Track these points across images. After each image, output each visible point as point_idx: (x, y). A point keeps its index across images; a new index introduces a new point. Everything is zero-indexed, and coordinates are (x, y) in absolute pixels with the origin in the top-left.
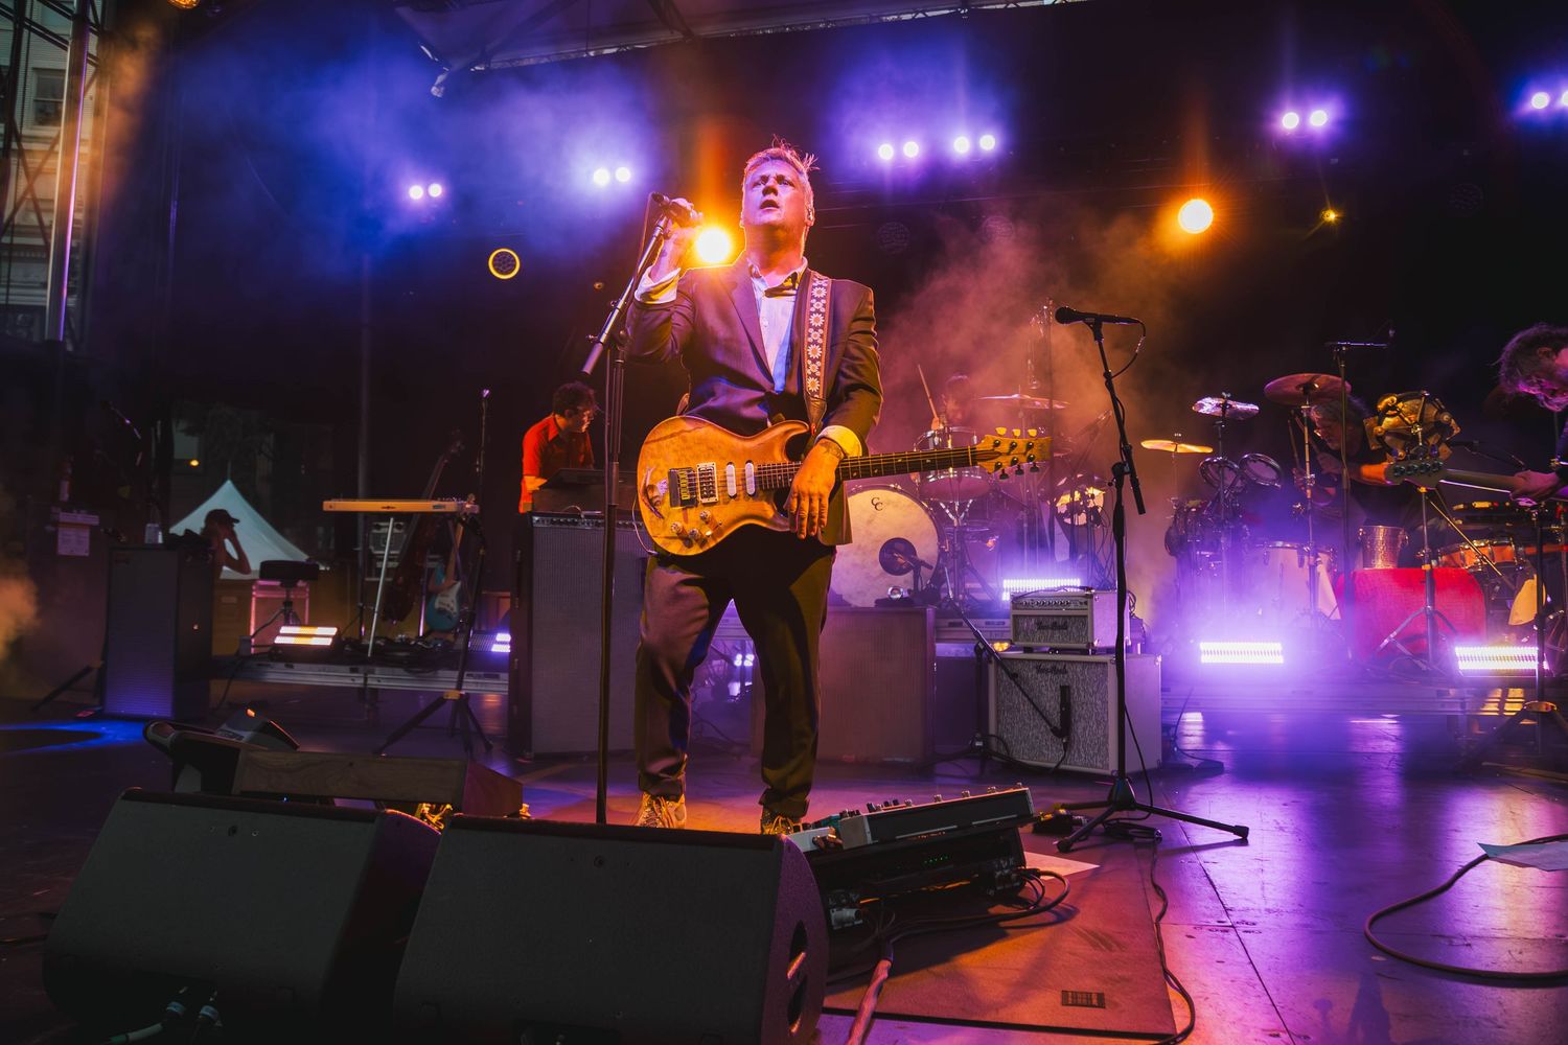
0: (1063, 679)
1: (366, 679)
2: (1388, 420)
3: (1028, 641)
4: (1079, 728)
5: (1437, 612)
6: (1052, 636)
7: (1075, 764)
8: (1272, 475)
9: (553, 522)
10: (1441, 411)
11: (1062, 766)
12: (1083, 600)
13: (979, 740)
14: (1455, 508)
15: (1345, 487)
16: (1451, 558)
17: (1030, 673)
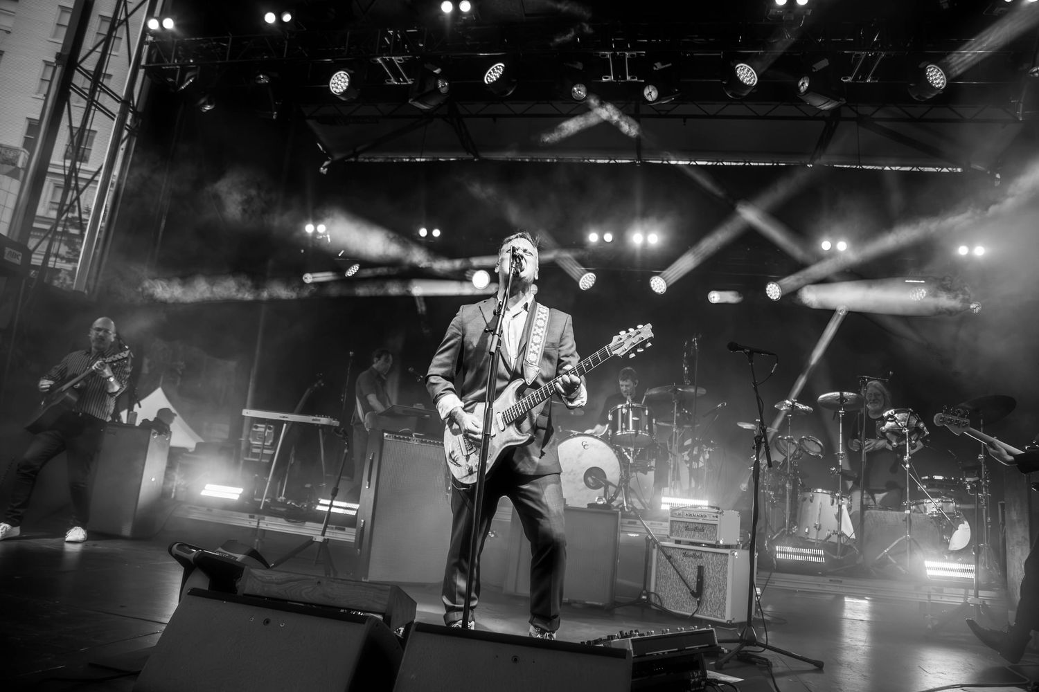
0: (700, 562)
1: (258, 524)
2: (889, 424)
3: (678, 536)
4: (708, 592)
5: (913, 539)
6: (694, 535)
7: (704, 614)
8: (819, 450)
9: (396, 438)
10: (918, 421)
11: (696, 615)
12: (715, 515)
13: (644, 595)
14: (923, 478)
15: (863, 460)
16: (918, 507)
17: (678, 556)
